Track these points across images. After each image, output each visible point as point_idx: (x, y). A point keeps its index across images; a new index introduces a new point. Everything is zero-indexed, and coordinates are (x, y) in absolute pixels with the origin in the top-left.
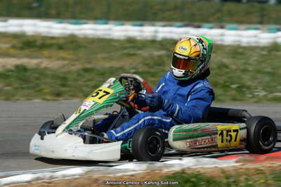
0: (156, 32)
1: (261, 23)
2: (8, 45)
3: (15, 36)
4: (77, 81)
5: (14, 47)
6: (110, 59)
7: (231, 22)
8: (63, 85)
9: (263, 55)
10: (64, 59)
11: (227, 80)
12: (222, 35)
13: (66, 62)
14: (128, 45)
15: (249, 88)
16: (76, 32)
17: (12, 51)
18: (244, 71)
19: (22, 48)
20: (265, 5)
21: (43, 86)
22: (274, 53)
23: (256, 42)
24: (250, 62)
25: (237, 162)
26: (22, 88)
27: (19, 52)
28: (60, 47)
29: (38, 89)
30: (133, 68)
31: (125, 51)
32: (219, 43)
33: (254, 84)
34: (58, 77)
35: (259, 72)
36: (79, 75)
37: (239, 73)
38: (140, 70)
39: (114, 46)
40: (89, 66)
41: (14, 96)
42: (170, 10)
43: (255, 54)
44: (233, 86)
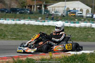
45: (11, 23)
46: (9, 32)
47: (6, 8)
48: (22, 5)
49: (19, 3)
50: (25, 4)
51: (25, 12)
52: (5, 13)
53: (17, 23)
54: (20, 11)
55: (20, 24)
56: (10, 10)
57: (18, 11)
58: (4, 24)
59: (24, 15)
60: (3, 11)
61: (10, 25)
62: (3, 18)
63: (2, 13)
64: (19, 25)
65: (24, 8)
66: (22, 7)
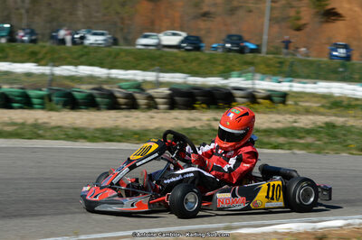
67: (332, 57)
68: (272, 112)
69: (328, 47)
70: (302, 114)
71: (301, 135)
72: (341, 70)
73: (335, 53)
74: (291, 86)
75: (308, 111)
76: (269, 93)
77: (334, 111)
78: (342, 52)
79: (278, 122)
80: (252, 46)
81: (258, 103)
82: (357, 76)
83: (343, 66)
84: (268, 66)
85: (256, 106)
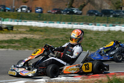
0: (73, 26)
1: (107, 23)
2: (25, 30)
3: (29, 27)
4: (42, 43)
5: (26, 31)
6: (56, 35)
7: (98, 23)
8: (37, 45)
9: (105, 34)
10: (41, 35)
11: (91, 43)
12: (93, 27)
13: (42, 36)
14: (63, 30)
15: (97, 46)
16: (48, 26)
17: (25, 32)
18: (97, 40)
19: (29, 31)
20: (109, 17)
21: (31, 45)
22: (109, 33)
23: (104, 30)
24: (100, 37)
25: (81, 78)
26: (24, 45)
27: (28, 32)
28: (41, 31)
29: (29, 46)
30: (62, 39)
31: (61, 33)
32: (92, 30)
33: (99, 45)
34: (36, 42)
35: (102, 40)
36: (43, 41)
37: (95, 41)
38: (63, 39)
39: (58, 31)
40: (48, 38)
41: (20, 48)
42: (80, 19)
43: (102, 34)
44: (93, 45)
45: (103, 29)
46: (101, 42)
47: (96, 10)
48: (116, 5)
49: (113, 4)
50: (121, 4)
51: (121, 16)
52: (95, 16)
53: (111, 29)
54: (114, 14)
55: (115, 31)
56: (100, 13)
57: (112, 14)
58: (93, 31)
59: (119, 18)
60: (92, 13)
61: (102, 32)
62: (91, 22)
63: (90, 16)
64: (113, 32)
65: (119, 9)
66: (117, 8)
67: (36, 12)
68: (7, 33)
69: (35, 9)
70: (18, 34)
71: (14, 42)
72: (39, 16)
73: (37, 11)
74: (18, 23)
75: (20, 33)
76: (7, 26)
77: (30, 32)
78: (39, 10)
79: (9, 37)
80: (9, 9)
81: (3, 30)
82: (45, 19)
83: (40, 15)
84: (14, 16)
85: (2, 31)
